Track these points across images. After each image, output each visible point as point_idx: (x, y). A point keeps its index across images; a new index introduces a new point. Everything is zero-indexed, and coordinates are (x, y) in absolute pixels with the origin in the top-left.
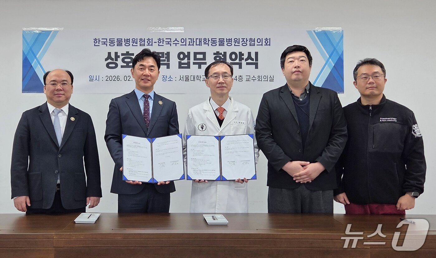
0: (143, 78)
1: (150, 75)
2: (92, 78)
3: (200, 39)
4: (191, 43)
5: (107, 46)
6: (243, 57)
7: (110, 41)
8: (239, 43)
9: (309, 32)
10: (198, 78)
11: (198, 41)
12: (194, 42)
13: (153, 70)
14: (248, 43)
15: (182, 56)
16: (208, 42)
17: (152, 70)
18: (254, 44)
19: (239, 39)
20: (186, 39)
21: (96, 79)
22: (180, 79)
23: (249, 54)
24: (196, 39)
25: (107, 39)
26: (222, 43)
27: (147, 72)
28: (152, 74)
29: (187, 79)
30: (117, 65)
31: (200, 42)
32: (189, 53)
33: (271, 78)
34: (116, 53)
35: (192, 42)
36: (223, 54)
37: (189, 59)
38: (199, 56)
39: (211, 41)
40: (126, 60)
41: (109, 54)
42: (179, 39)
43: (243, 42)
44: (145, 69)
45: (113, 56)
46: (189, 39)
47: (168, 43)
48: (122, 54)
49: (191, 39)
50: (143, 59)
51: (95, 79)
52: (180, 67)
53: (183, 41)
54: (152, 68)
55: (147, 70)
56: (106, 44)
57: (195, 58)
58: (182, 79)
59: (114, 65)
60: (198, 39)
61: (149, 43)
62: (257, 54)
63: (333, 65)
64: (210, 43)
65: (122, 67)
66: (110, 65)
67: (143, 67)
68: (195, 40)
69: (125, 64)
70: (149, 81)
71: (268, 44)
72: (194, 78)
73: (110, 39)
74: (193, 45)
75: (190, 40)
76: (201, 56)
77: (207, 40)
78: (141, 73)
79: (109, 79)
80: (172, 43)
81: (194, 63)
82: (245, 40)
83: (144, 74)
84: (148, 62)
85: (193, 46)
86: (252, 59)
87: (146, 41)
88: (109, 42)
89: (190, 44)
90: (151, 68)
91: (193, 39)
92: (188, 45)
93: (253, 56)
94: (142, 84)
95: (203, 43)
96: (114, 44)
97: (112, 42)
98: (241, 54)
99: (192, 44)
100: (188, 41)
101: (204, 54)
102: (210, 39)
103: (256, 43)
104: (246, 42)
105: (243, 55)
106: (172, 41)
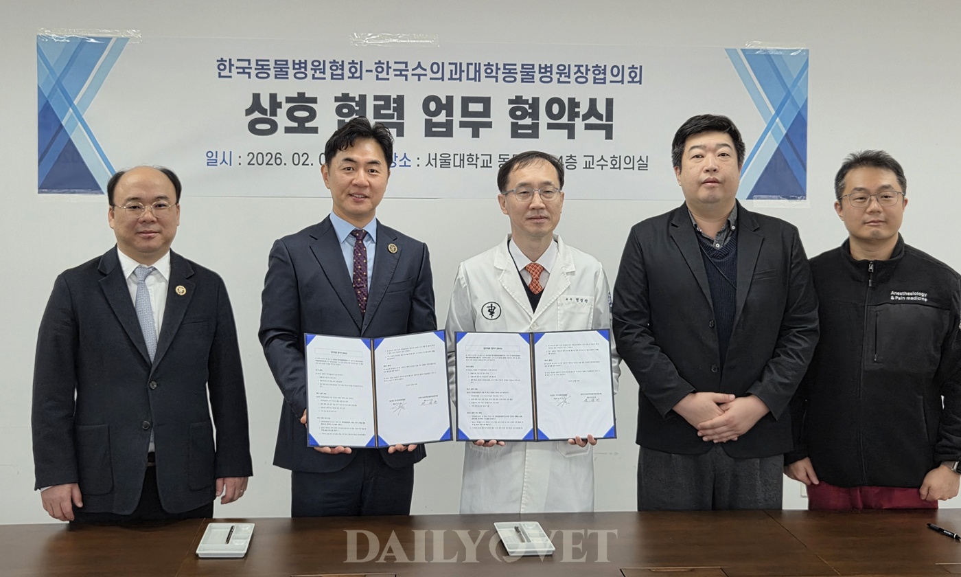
0: (352, 192)
1: (368, 184)
2: (214, 157)
3: (476, 64)
4: (456, 74)
5: (249, 77)
6: (577, 110)
7: (257, 65)
8: (569, 77)
9: (731, 53)
10: (470, 160)
11: (472, 68)
12: (464, 71)
13: (377, 172)
14: (591, 76)
15: (433, 106)
16: (497, 73)
17: (373, 171)
18: (605, 79)
19: (569, 65)
20: (443, 63)
21: (224, 160)
22: (429, 162)
23: (593, 102)
24: (468, 64)
25: (249, 61)
26: (528, 75)
27: (362, 176)
28: (372, 180)
29: (445, 162)
30: (274, 127)
31: (477, 71)
32: (450, 99)
33: (641, 162)
34: (273, 97)
35: (458, 72)
36: (530, 102)
37: (450, 114)
38: (473, 107)
39: (502, 70)
40: (298, 114)
41: (256, 97)
42: (427, 66)
43: (579, 74)
44: (355, 170)
45: (265, 103)
46: (450, 64)
47: (401, 73)
48: (289, 100)
49: (456, 64)
50: (352, 146)
51: (220, 159)
52: (429, 133)
53: (435, 70)
54: (374, 167)
55: (362, 172)
56: (249, 74)
57: (465, 112)
58: (433, 162)
59: (267, 127)
60: (472, 64)
61: (353, 74)
62: (609, 103)
63: (784, 132)
64: (501, 76)
65: (288, 130)
66: (259, 127)
67: (352, 166)
68: (464, 68)
69: (296, 125)
70: (367, 200)
71: (637, 79)
72: (461, 160)
73: (257, 61)
74: (460, 79)
75: (454, 66)
76: (479, 107)
77: (494, 68)
78: (348, 178)
79: (256, 159)
80: (409, 74)
81: (463, 124)
82: (583, 70)
83: (354, 182)
84: (365, 153)
85: (461, 81)
86: (599, 117)
87: (347, 66)
88: (256, 69)
89: (454, 76)
90: (371, 166)
91: (461, 64)
92: (449, 79)
93: (601, 108)
94: (350, 205)
95: (483, 74)
96: (268, 74)
97: (262, 67)
98: (574, 103)
99: (458, 76)
100: (448, 68)
101: (486, 101)
102: (501, 66)
103: (609, 77)
104: (584, 75)
105: (578, 105)
106: (410, 68)
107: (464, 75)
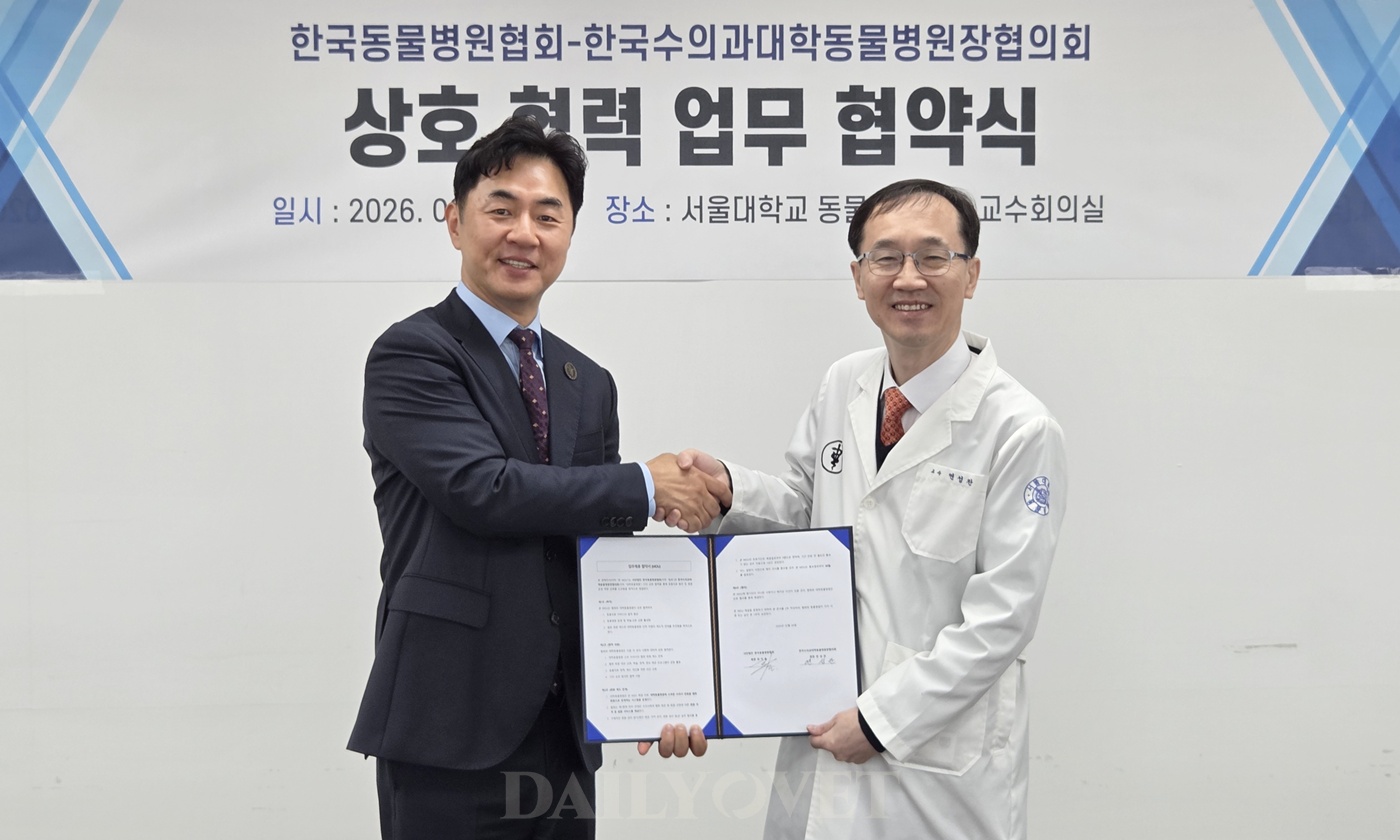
0: (506, 254)
1: (537, 242)
2: (288, 209)
3: (774, 27)
4: (737, 46)
5: (352, 59)
6: (966, 110)
7: (366, 35)
8: (950, 48)
10: (766, 207)
11: (767, 35)
12: (751, 41)
13: (554, 220)
14: (992, 46)
15: (694, 107)
16: (814, 44)
17: (546, 218)
18: (1019, 51)
19: (951, 27)
20: (713, 27)
21: (306, 214)
22: (689, 213)
23: (997, 95)
24: (760, 28)
25: (350, 28)
26: (873, 44)
27: (525, 227)
28: (546, 236)
29: (719, 214)
30: (398, 152)
31: (777, 40)
32: (726, 94)
33: (1089, 207)
34: (396, 95)
35: (741, 43)
36: (878, 96)
37: (726, 120)
38: (771, 108)
39: (824, 37)
40: (443, 126)
41: (365, 95)
42: (682, 32)
43: (970, 43)
44: (515, 214)
45: (382, 106)
46: (726, 27)
47: (633, 47)
48: (425, 100)
49: (736, 28)
50: (509, 168)
51: (299, 212)
52: (687, 158)
53: (698, 39)
54: (550, 211)
55: (526, 218)
56: (351, 52)
57: (756, 118)
58: (696, 212)
59: (384, 150)
60: (766, 27)
61: (544, 49)
62: (1028, 95)
63: (1364, 146)
64: (822, 49)
65: (425, 156)
66: (371, 150)
67: (507, 207)
68: (753, 34)
69: (438, 146)
70: (533, 273)
71: (1081, 50)
72: (748, 208)
73: (366, 28)
74: (745, 56)
75: (733, 31)
76: (780, 108)
77: (809, 34)
78: (499, 228)
79: (365, 211)
80: (649, 47)
81: (751, 141)
82: (977, 34)
83: (511, 236)
84: (532, 184)
85: (746, 58)
86: (1010, 122)
87: (532, 36)
88: (364, 43)
89: (734, 51)
90: (542, 212)
91: (746, 27)
92: (724, 56)
93: (1013, 106)
94: (499, 281)
95: (788, 46)
96: (387, 53)
97: (375, 40)
98: (960, 98)
99: (741, 50)
100: (722, 37)
101: (794, 97)
102: (822, 30)
103: (1027, 47)
104: (980, 44)
105: (968, 101)
106: (651, 35)
107: (753, 48)
